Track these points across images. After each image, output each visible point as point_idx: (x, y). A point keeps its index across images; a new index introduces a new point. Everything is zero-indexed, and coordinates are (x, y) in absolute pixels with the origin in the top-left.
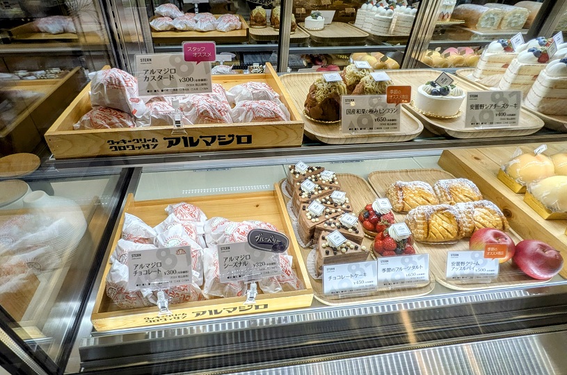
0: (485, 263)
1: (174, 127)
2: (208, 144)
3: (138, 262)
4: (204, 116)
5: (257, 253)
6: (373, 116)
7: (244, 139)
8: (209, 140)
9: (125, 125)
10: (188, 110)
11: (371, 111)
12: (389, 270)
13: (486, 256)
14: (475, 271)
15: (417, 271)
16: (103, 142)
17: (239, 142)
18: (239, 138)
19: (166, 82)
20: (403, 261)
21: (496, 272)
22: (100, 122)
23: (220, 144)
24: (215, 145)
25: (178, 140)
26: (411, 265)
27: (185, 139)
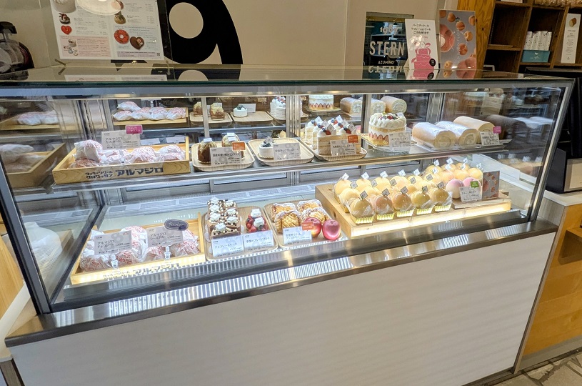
0: (304, 234)
1: (121, 164)
2: (140, 173)
3: (100, 241)
4: (138, 160)
5: (170, 232)
6: (227, 157)
7: (159, 170)
8: (140, 171)
9: (95, 165)
10: (130, 158)
11: (226, 155)
12: (250, 241)
13: (303, 229)
14: (300, 238)
15: (267, 241)
16: (83, 174)
17: (156, 171)
18: (156, 169)
19: (117, 143)
20: (258, 236)
21: (311, 238)
22: (81, 165)
23: (147, 173)
24: (144, 174)
25: (123, 172)
26: (263, 237)
27: (127, 171)
